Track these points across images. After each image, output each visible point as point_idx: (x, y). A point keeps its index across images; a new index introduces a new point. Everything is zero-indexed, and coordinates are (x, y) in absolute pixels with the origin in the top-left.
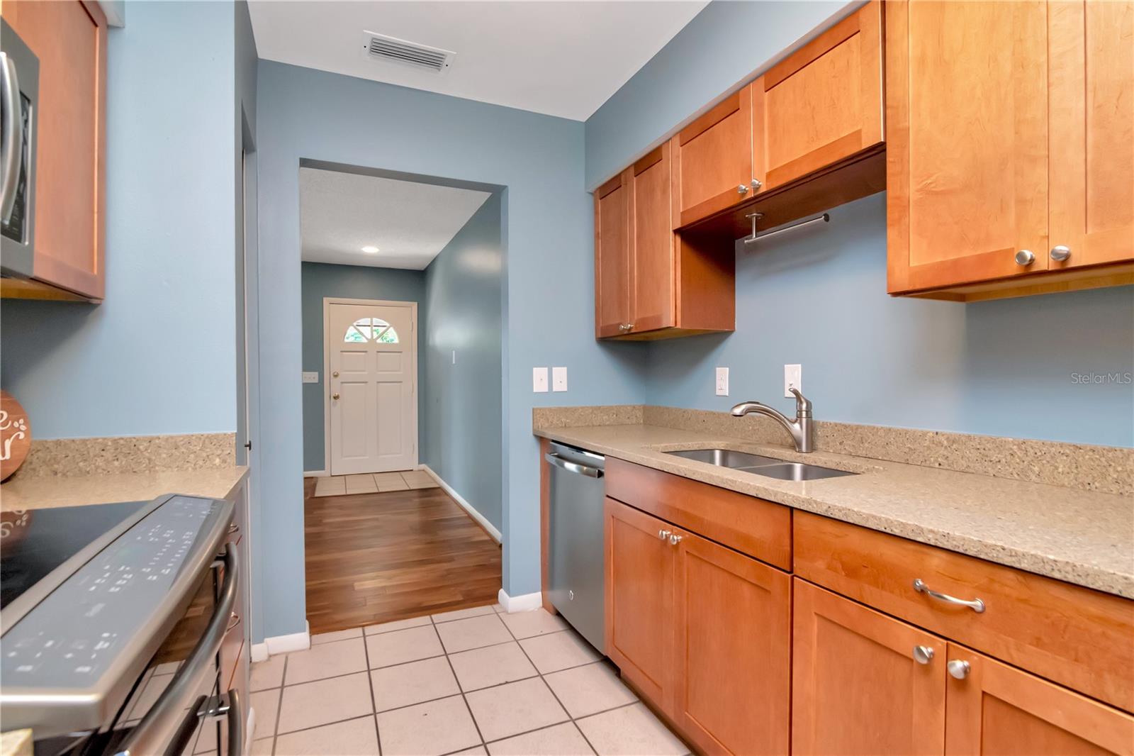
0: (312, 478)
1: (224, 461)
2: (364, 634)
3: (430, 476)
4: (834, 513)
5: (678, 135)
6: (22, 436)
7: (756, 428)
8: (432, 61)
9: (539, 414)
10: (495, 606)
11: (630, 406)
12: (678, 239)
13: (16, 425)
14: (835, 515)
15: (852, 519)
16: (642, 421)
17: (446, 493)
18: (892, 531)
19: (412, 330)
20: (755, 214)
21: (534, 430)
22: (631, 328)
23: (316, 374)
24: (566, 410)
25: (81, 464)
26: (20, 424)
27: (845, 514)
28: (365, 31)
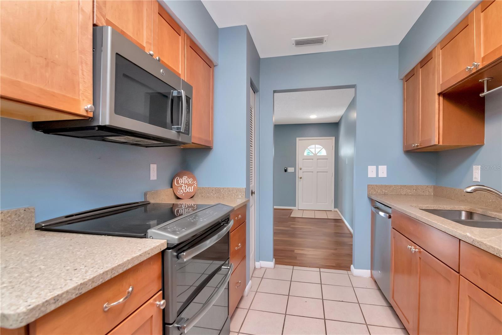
0: (291, 209)
1: (242, 197)
2: (293, 268)
3: (338, 214)
4: (475, 244)
5: (440, 44)
6: (195, 186)
7: (494, 201)
8: (319, 41)
9: (370, 187)
10: (348, 271)
11: (425, 186)
12: (441, 98)
13: (194, 182)
14: (476, 245)
15: (483, 247)
16: (432, 194)
17: (343, 222)
18: (500, 255)
19: (332, 149)
20: (486, 79)
21: (368, 195)
22: (417, 146)
23: (293, 168)
24: (386, 186)
25: (208, 194)
26: (195, 182)
27: (480, 245)
28: (292, 39)
